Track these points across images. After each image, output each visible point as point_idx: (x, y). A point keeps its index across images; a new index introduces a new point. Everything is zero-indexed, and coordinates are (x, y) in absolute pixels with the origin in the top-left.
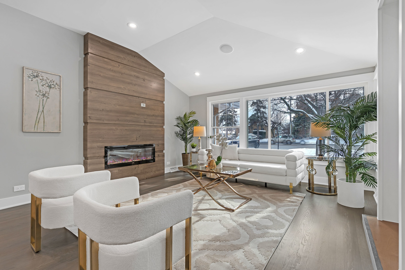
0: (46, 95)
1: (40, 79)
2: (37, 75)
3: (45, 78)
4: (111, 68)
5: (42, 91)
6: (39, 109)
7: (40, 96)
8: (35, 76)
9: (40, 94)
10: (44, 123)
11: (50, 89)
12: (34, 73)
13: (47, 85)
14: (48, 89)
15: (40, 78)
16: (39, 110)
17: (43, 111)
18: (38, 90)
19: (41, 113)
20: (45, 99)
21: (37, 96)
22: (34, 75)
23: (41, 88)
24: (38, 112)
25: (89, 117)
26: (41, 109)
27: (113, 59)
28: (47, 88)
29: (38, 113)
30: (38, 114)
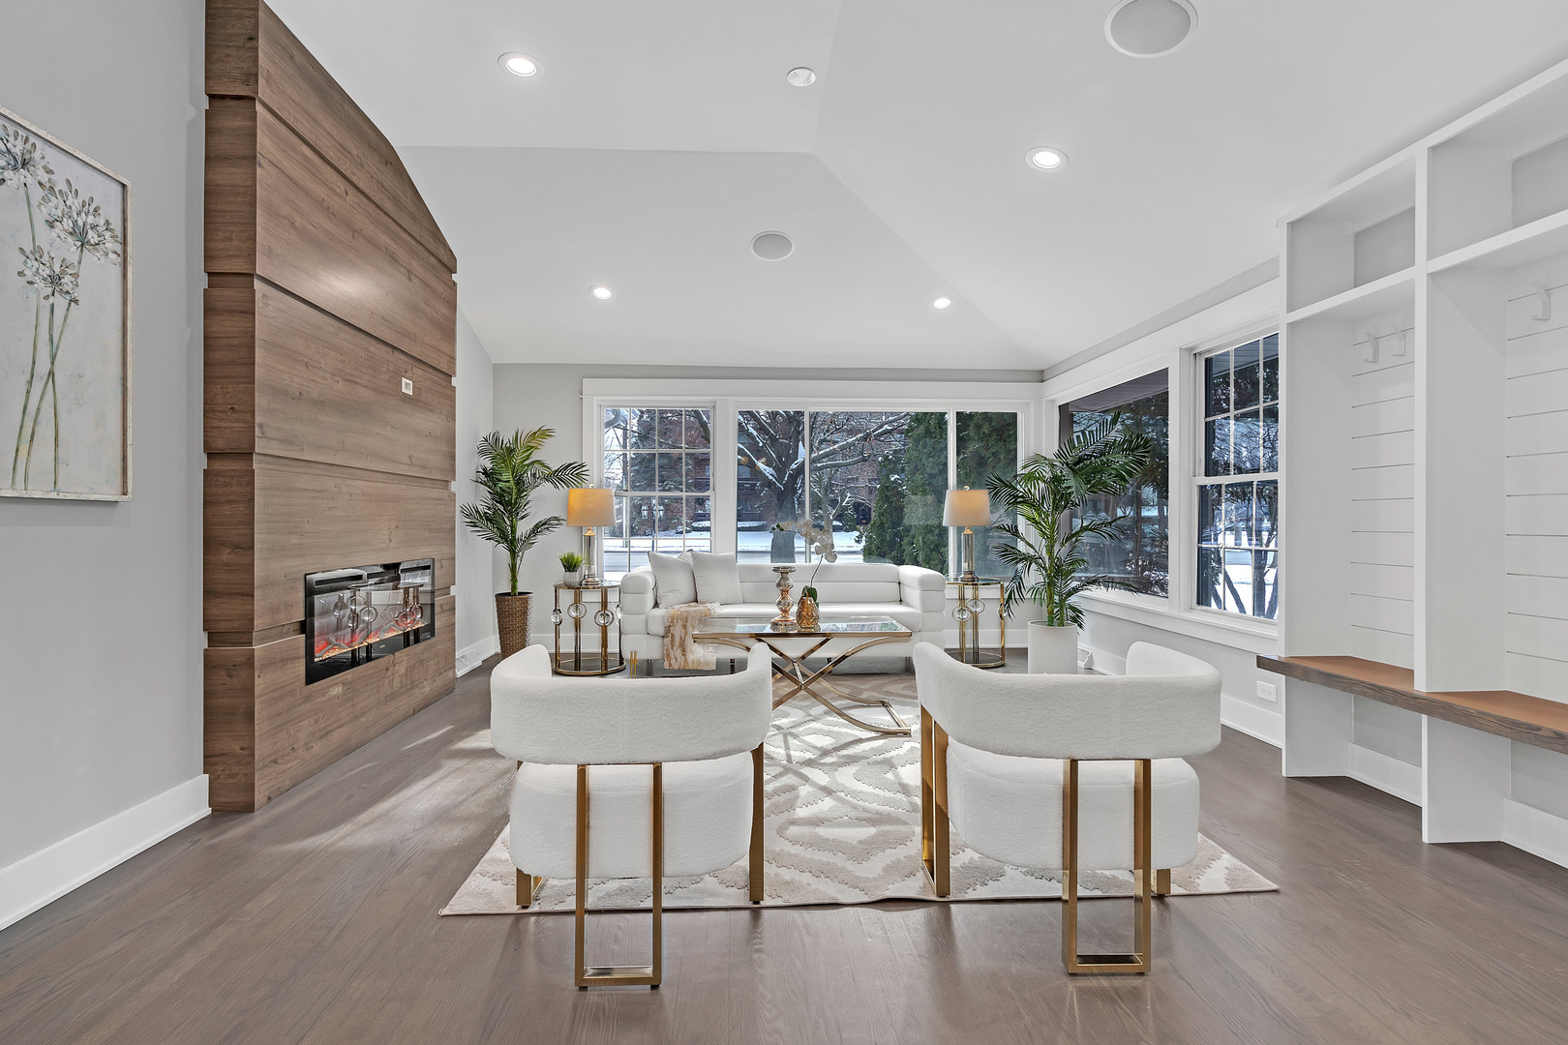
0: (66, 279)
1: (40, 184)
2: (27, 157)
3: (61, 186)
4: (323, 195)
5: (45, 259)
6: (34, 363)
7: (40, 284)
8: (14, 158)
9: (40, 271)
10: (56, 446)
11: (82, 251)
12: (11, 139)
13: (68, 224)
14: (70, 249)
15: (38, 178)
16: (33, 369)
17: (51, 374)
18: (28, 248)
19: (42, 384)
20: (60, 301)
21: (22, 281)
22: (13, 150)
23: (44, 236)
24: (29, 378)
25: (261, 426)
26: (43, 367)
27: (330, 155)
28: (70, 239)
29: (30, 383)
30: (28, 392)
